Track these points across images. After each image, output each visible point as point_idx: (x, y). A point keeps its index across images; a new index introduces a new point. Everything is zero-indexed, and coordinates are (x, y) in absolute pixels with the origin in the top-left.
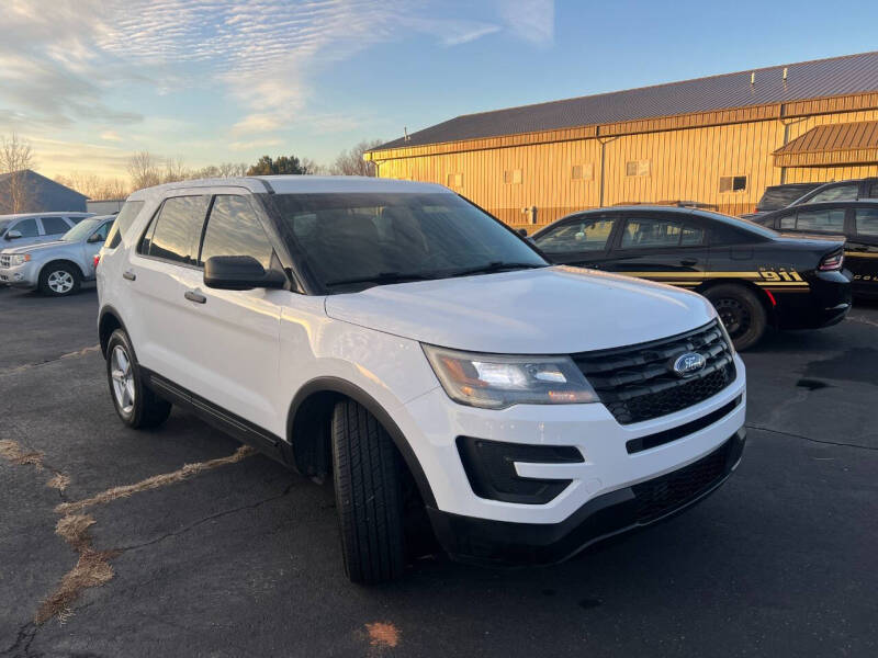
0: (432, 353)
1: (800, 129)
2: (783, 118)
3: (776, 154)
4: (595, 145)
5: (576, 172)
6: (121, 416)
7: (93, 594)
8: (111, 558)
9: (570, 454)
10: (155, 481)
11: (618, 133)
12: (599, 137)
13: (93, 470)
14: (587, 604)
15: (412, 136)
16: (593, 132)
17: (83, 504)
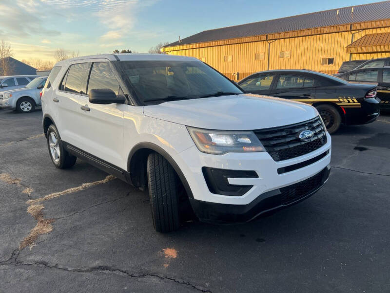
0: (192, 130)
1: (358, 36)
2: (351, 30)
3: (348, 47)
4: (266, 44)
5: (257, 56)
6: (54, 163)
7: (44, 237)
8: (51, 222)
9: (252, 174)
10: (70, 190)
11: (276, 38)
12: (267, 40)
13: (43, 187)
14: (259, 240)
15: (183, 40)
16: (265, 38)
17: (39, 200)
